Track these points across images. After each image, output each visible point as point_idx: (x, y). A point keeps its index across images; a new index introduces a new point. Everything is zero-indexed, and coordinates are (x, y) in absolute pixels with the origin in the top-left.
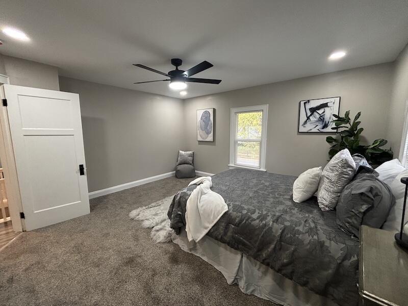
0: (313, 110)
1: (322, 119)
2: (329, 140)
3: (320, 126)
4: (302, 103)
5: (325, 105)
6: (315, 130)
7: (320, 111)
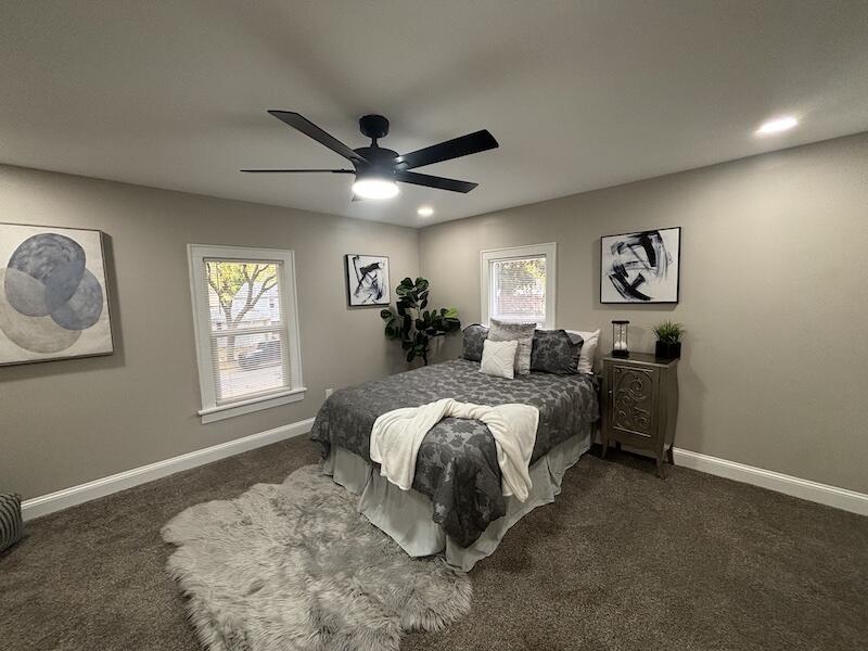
0: (365, 271)
1: (375, 286)
2: (384, 315)
3: (374, 296)
4: (350, 258)
5: (375, 266)
6: (369, 302)
7: (372, 274)
